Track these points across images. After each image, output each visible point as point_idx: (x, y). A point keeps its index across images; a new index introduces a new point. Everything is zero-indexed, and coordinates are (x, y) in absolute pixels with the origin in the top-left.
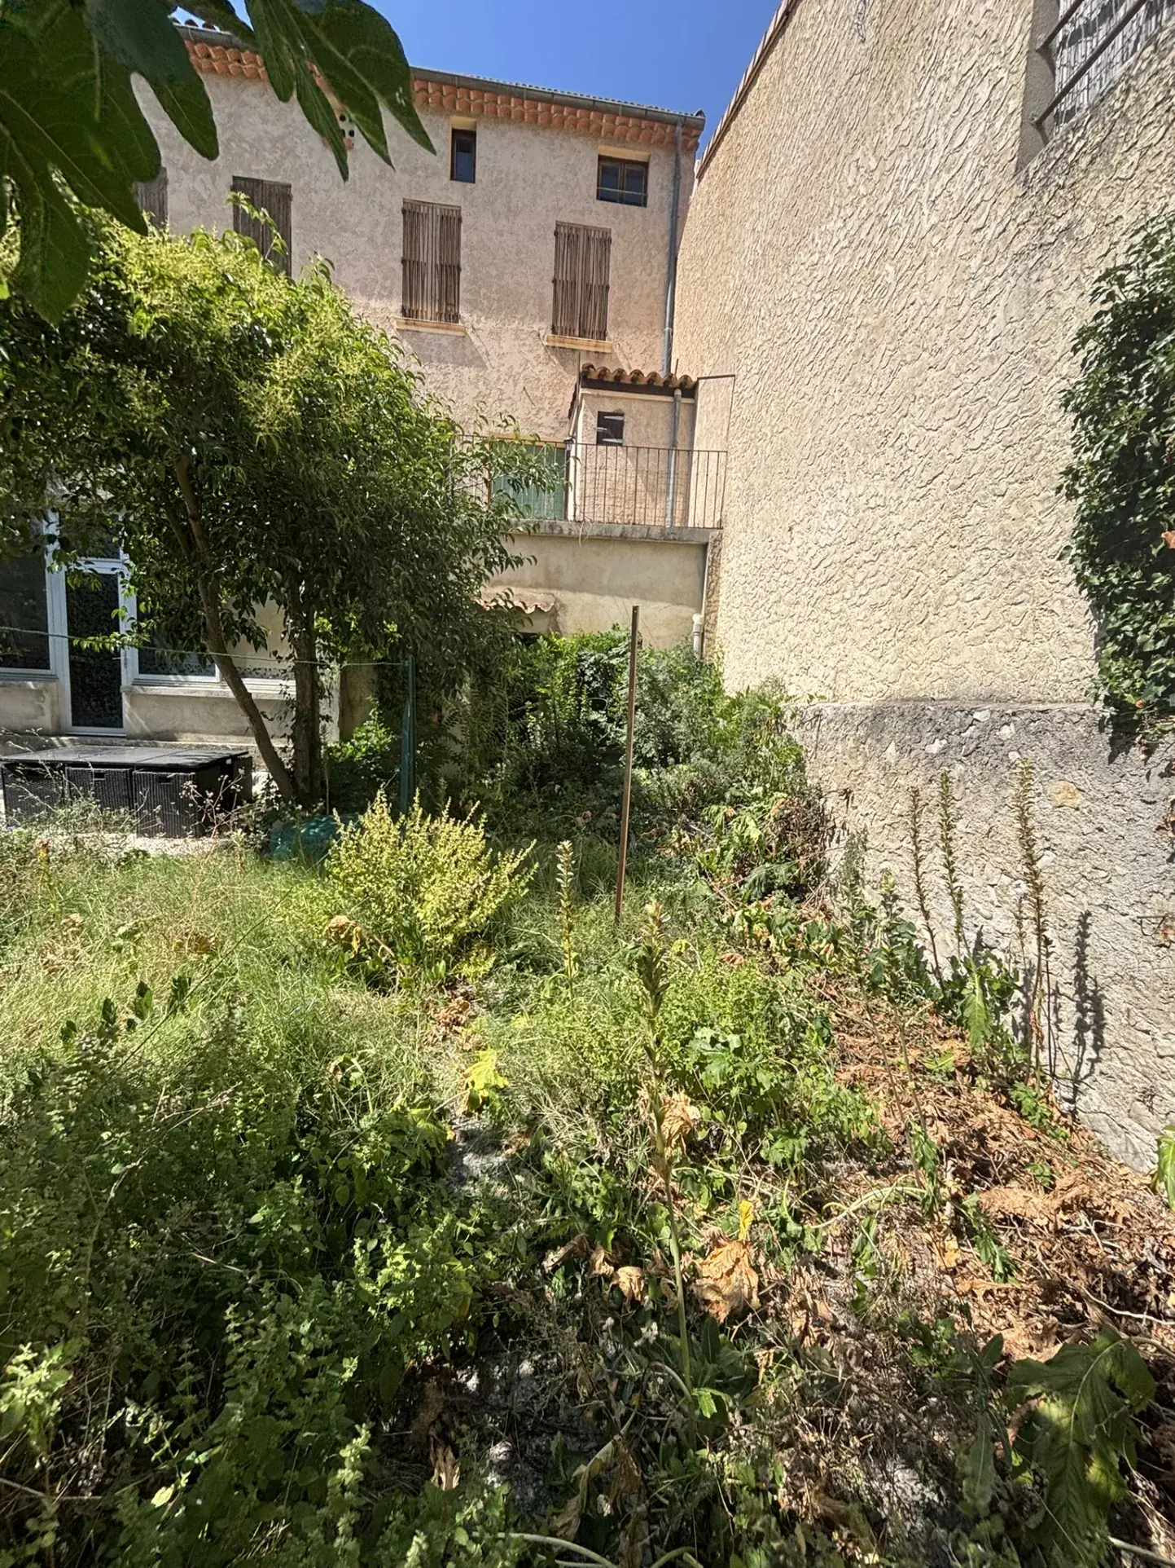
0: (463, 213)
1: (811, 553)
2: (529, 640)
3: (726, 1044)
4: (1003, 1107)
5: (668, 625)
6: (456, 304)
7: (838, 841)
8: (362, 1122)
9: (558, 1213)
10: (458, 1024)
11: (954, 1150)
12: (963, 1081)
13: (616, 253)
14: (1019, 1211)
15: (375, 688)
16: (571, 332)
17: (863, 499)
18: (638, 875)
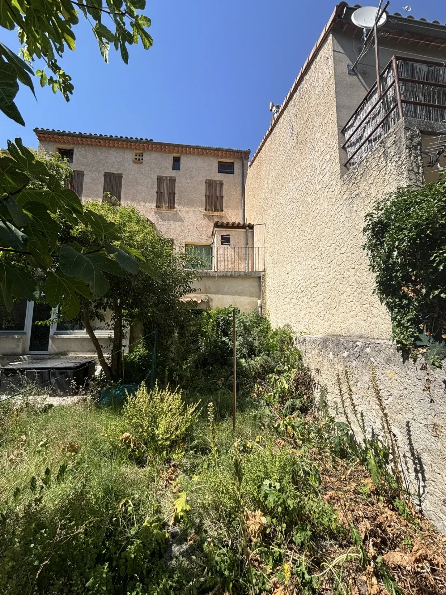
0: (176, 178)
1: (295, 282)
2: (200, 312)
3: (275, 487)
4: (392, 510)
5: (249, 304)
6: (174, 203)
7: (317, 389)
8: (132, 531)
9: (210, 574)
10: (171, 480)
11: (372, 533)
12: (374, 498)
13: (225, 187)
14: (399, 563)
15: (143, 332)
16: (212, 210)
17: (310, 266)
18: (242, 408)
